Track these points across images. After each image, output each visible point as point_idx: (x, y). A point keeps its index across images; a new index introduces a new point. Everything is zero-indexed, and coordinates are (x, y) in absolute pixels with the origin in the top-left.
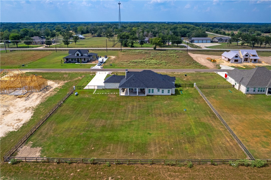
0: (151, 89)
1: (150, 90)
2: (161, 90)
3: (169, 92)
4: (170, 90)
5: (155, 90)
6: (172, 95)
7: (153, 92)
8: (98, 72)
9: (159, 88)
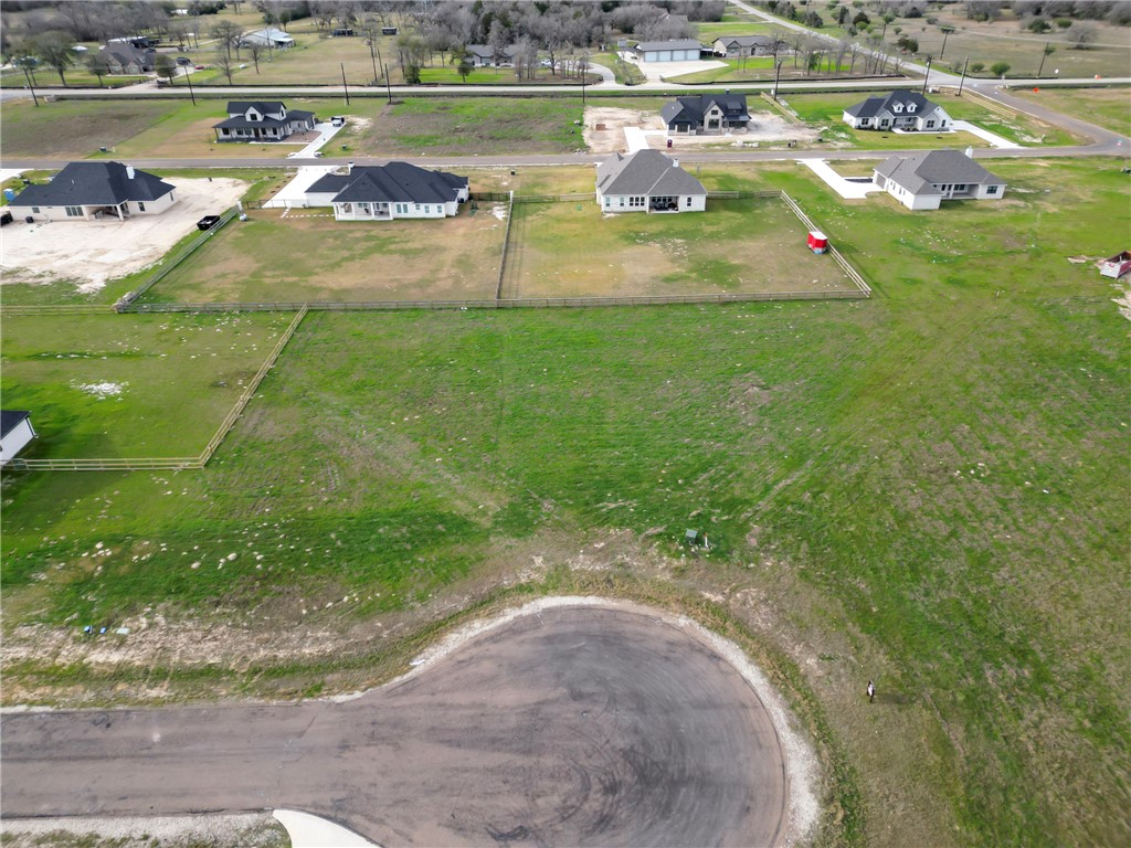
0: (402, 204)
1: (399, 206)
2: (422, 206)
3: (440, 211)
4: (443, 205)
5: (411, 206)
6: (448, 216)
7: (406, 211)
8: (305, 167)
9: (417, 200)
